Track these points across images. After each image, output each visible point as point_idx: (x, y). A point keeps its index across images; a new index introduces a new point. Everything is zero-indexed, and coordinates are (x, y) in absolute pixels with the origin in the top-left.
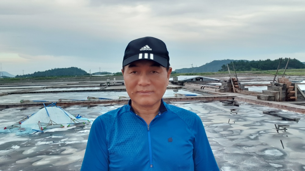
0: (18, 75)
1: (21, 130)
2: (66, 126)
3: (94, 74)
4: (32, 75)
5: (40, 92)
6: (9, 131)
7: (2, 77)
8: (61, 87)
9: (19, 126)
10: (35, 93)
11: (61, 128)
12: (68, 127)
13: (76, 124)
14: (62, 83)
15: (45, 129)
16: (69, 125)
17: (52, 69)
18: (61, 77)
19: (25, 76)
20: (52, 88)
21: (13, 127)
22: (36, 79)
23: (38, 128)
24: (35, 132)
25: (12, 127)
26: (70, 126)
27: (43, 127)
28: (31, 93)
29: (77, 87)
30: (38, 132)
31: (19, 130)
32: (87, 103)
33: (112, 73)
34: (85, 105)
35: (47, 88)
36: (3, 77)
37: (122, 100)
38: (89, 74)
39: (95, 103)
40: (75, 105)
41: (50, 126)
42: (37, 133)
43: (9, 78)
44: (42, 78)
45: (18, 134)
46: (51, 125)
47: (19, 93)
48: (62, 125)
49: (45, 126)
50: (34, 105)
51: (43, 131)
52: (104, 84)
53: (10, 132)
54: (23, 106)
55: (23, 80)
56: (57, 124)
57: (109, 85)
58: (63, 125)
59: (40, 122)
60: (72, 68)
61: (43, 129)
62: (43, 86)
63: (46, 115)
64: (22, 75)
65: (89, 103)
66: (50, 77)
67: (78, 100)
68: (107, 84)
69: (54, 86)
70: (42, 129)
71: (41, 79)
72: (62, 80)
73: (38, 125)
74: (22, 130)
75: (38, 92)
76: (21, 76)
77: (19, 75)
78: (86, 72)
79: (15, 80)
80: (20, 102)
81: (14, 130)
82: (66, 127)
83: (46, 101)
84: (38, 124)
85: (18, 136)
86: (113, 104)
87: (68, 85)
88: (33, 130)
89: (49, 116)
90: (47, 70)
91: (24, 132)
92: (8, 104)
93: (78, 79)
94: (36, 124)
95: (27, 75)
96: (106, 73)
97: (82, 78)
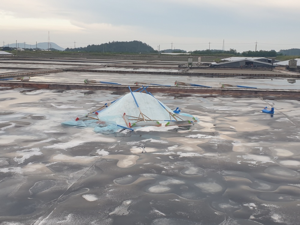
0: (68, 48)
1: (100, 124)
2: (164, 124)
3: (163, 51)
4: (85, 48)
5: (102, 71)
6: (83, 123)
7: (49, 49)
8: (126, 66)
9: (96, 117)
10: (96, 71)
11: (156, 127)
12: (166, 125)
13: (177, 123)
14: (126, 62)
15: (135, 125)
16: (168, 123)
17: (109, 43)
18: (121, 54)
19: (76, 49)
20: (115, 66)
21: (87, 118)
22: (90, 55)
23: (123, 124)
24: (121, 129)
25: (85, 118)
26: (169, 125)
27: (131, 122)
28: (91, 71)
29: (147, 68)
30: (125, 129)
31: (98, 124)
32: (174, 91)
33: (187, 52)
34: (172, 93)
35: (108, 66)
36: (51, 49)
37: (226, 89)
38: (156, 52)
39: (186, 91)
40: (158, 93)
41: (140, 122)
42: (125, 132)
43: (59, 51)
44: (97, 53)
45: (97, 131)
46: (142, 120)
47: (76, 71)
48: (158, 123)
49: (134, 122)
50: (102, 88)
51: (133, 129)
52: (184, 65)
53: (85, 125)
54: (88, 89)
55: (75, 54)
56: (151, 120)
57: (191, 67)
58: (160, 122)
59: (127, 114)
60: (134, 41)
61: (132, 126)
62: (103, 64)
63: (133, 105)
64: (73, 48)
65: (178, 91)
66: (107, 53)
67: (160, 86)
68: (189, 65)
69: (117, 65)
70: (130, 126)
71: (96, 55)
72: (123, 58)
73: (122, 119)
74: (102, 125)
75: (99, 71)
76: (72, 50)
77: (70, 48)
78: (152, 49)
79: (65, 54)
80: (84, 83)
81: (90, 124)
82: (164, 126)
83: (117, 84)
84: (123, 117)
85: (99, 134)
86: (213, 95)
87: (133, 64)
88: (118, 125)
89: (138, 106)
90: (104, 43)
91: (106, 128)
92: (69, 84)
93: (143, 57)
94: (119, 117)
95: (78, 49)
96: (179, 51)
97: (148, 56)
